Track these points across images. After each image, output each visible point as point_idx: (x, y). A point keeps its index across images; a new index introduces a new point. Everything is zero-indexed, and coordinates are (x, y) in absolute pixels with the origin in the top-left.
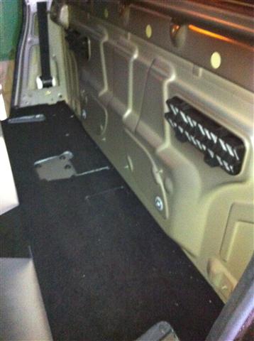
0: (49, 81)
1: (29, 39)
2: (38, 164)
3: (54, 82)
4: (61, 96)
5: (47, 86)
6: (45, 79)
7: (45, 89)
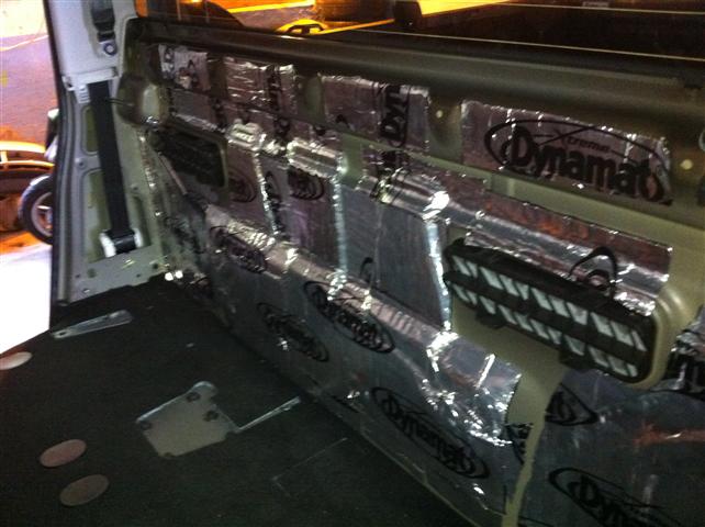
0: (128, 240)
1: (77, 160)
2: (144, 422)
3: (138, 239)
4: (156, 266)
5: (125, 249)
6: (121, 237)
7: (123, 255)
